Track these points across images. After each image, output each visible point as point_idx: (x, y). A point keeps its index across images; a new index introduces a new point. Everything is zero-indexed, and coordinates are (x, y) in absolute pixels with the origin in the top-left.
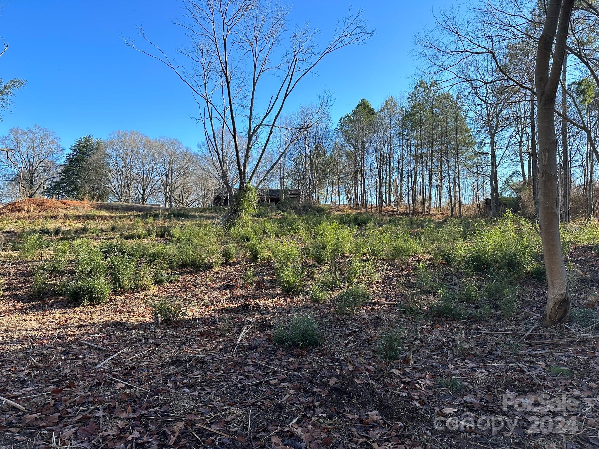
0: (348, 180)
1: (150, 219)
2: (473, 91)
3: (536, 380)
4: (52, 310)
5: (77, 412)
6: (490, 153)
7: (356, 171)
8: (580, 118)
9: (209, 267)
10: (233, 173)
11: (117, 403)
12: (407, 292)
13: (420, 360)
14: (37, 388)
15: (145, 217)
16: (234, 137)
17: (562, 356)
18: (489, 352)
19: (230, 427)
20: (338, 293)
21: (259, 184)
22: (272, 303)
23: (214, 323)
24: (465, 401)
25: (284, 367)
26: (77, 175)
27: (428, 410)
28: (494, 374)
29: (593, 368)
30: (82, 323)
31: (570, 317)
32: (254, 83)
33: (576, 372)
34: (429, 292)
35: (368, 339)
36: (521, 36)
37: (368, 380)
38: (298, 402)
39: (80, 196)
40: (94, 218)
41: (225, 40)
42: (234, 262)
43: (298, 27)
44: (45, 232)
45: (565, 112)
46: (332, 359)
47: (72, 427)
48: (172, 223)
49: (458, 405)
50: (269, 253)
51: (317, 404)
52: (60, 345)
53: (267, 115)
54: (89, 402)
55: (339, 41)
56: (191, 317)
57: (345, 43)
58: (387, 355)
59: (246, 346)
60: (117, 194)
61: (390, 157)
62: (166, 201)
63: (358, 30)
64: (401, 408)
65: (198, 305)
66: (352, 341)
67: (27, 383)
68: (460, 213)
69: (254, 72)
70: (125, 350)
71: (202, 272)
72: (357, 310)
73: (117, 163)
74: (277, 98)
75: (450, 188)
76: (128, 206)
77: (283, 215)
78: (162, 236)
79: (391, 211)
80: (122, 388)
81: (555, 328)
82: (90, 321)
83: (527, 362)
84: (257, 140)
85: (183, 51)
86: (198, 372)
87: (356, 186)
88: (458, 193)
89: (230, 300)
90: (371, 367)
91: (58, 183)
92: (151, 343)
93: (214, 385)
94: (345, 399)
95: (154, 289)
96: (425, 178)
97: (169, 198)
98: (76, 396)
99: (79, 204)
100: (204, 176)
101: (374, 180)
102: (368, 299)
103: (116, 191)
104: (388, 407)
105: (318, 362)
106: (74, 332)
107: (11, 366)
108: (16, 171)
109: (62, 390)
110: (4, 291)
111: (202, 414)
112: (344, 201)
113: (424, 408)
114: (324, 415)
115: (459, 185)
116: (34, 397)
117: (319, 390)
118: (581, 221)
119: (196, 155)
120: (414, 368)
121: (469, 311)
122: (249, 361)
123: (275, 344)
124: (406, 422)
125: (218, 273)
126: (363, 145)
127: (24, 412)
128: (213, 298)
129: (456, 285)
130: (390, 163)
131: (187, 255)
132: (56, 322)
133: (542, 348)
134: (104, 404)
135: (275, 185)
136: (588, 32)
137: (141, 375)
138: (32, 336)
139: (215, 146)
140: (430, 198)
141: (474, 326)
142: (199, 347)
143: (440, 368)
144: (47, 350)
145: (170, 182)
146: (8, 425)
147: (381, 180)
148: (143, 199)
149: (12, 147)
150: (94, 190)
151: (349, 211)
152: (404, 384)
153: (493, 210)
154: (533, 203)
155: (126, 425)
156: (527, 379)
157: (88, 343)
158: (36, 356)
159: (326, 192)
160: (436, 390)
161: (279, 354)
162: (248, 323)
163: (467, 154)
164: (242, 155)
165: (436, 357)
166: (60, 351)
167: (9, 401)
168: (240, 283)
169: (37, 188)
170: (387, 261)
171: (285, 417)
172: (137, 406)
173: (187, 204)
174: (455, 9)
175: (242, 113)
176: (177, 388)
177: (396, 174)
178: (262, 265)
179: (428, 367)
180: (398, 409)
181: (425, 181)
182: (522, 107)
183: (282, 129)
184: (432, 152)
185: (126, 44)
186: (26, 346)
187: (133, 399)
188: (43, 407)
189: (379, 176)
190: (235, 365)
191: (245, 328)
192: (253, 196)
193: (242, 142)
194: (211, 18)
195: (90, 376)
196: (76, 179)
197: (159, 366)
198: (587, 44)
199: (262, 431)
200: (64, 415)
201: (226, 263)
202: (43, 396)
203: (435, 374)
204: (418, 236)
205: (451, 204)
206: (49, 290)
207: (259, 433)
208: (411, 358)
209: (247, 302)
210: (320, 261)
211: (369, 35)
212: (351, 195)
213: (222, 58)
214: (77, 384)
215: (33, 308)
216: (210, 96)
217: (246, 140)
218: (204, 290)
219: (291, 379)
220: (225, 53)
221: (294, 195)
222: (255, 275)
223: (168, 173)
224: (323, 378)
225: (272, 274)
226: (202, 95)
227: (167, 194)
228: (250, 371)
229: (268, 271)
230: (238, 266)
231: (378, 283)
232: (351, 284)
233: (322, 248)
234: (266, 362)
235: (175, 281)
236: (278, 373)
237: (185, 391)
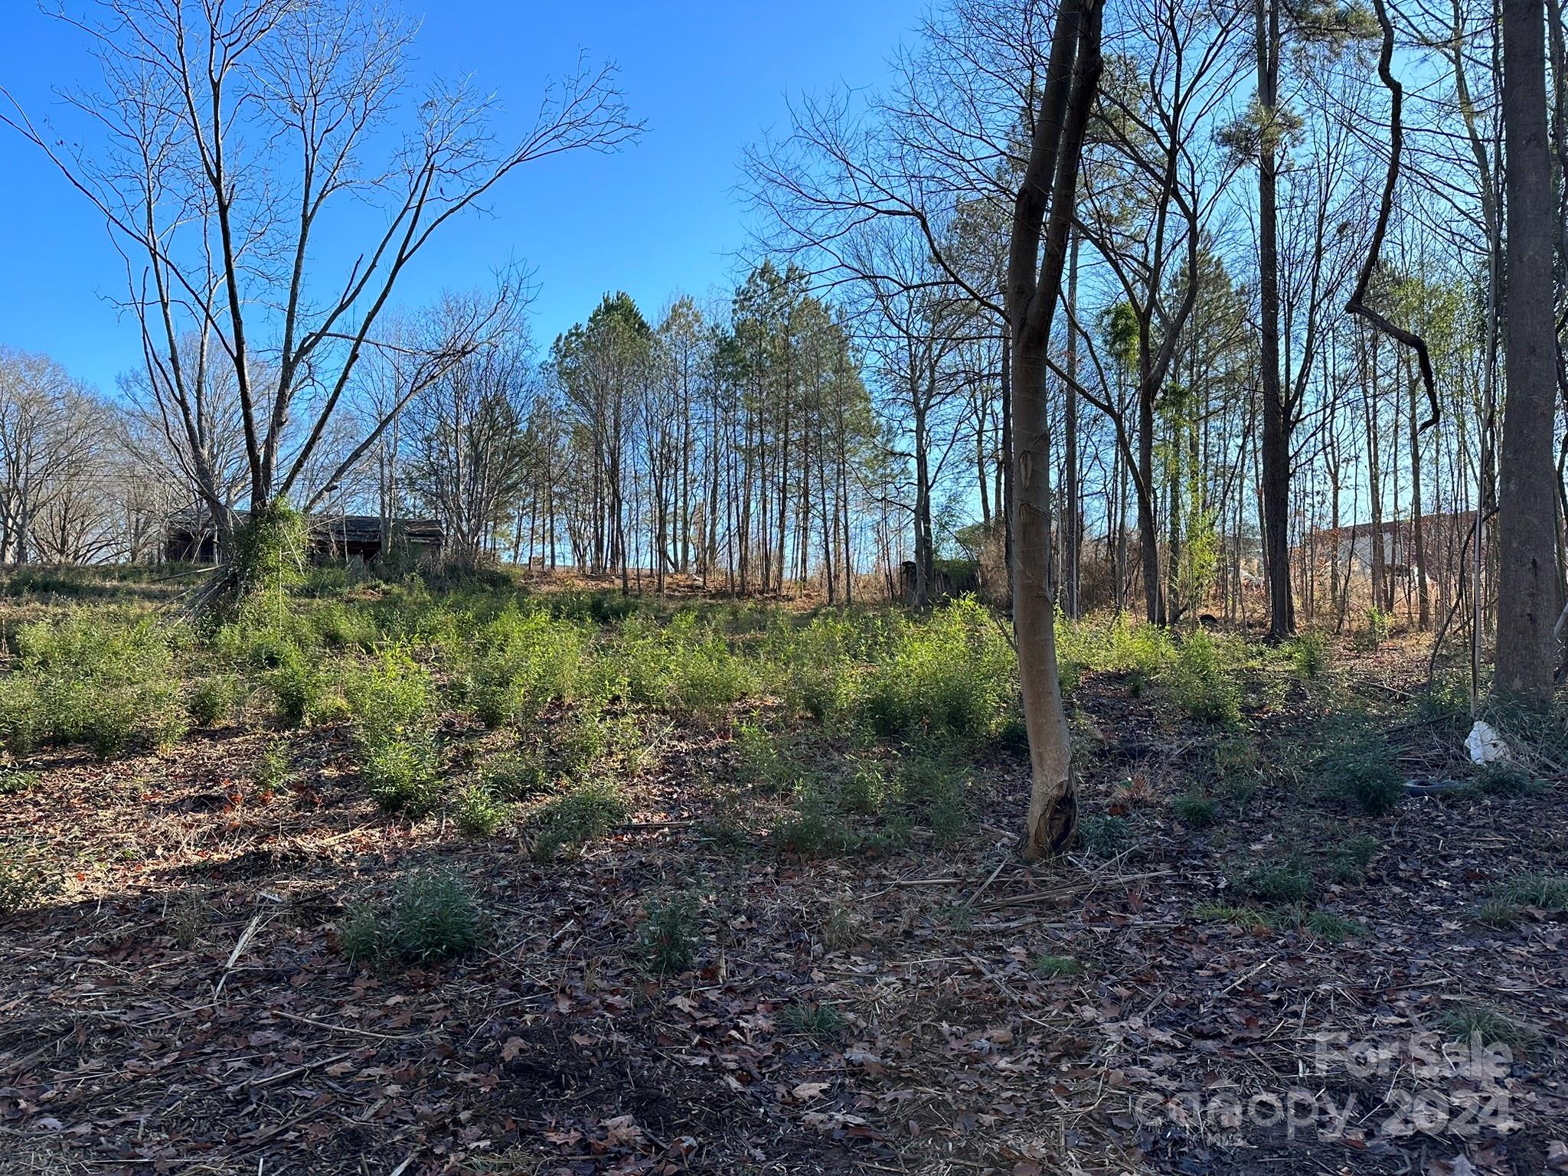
0: (577, 501)
2: (878, 302)
3: (1006, 992)
6: (914, 454)
7: (598, 480)
8: (1101, 387)
9: (142, 744)
10: (231, 464)
12: (719, 792)
13: (744, 966)
16: (239, 362)
17: (1061, 929)
18: (904, 931)
20: (542, 803)
21: (313, 501)
22: (343, 843)
23: (153, 911)
24: (849, 1062)
25: (373, 1022)
27: (758, 1095)
28: (915, 986)
29: (1122, 951)
31: (1077, 837)
32: (304, 215)
33: (1088, 965)
34: (772, 789)
35: (614, 924)
36: (984, 185)
37: (608, 1033)
38: (410, 1118)
41: (216, 86)
42: (227, 728)
43: (439, 83)
45: (1072, 372)
46: (515, 987)
48: (22, 611)
49: (832, 1073)
50: (342, 702)
51: (464, 1116)
53: (342, 308)
55: (552, 134)
56: (79, 898)
57: (567, 144)
58: (662, 962)
59: (257, 973)
61: (685, 449)
62: (6, 543)
63: (603, 115)
64: (691, 1099)
65: (100, 860)
66: (572, 934)
68: (848, 593)
69: (308, 186)
71: (120, 758)
72: (590, 849)
74: (373, 266)
75: (826, 534)
77: (385, 593)
79: (688, 586)
81: (1047, 865)
83: (988, 949)
84: (310, 375)
85: (79, 98)
86: (95, 1064)
87: (599, 518)
88: (843, 546)
89: (209, 841)
90: (618, 997)
93: (147, 1097)
94: (543, 1094)
96: (768, 506)
97: (16, 535)
100: (139, 470)
101: (645, 507)
102: (620, 816)
104: (658, 1099)
105: (471, 1000)
112: (565, 556)
113: (749, 1092)
114: (483, 1144)
115: (846, 528)
117: (472, 1075)
118: (1102, 616)
119: (112, 407)
120: (730, 989)
121: (862, 832)
122: (266, 1014)
123: (348, 960)
124: (704, 1134)
125: (174, 762)
128: (155, 838)
129: (834, 769)
130: (686, 465)
131: (68, 708)
133: (1021, 914)
135: (364, 505)
136: (1121, 196)
139: (174, 384)
140: (782, 557)
141: (874, 869)
142: (99, 985)
143: (792, 984)
145: (21, 485)
147: (663, 505)
151: (581, 584)
152: (704, 1034)
153: (921, 588)
154: (1006, 574)
156: (987, 991)
159: (515, 533)
160: (780, 1040)
161: (359, 987)
162: (266, 905)
163: (865, 453)
164: (261, 417)
165: (782, 955)
168: (245, 788)
170: (673, 715)
171: (370, 1166)
173: (76, 552)
174: (838, 97)
175: (266, 298)
176: (18, 1120)
177: (700, 492)
178: (317, 737)
179: (762, 983)
180: (685, 1102)
181: (769, 515)
182: (984, 351)
183: (386, 350)
184: (786, 444)
189: (659, 495)
190: (216, 1033)
191: (255, 921)
192: (296, 537)
193: (264, 377)
194: (174, 17)
198: (1118, 223)
201: (199, 732)
203: (779, 999)
204: (750, 649)
205: (829, 573)
208: (722, 963)
209: (264, 846)
210: (491, 720)
211: (631, 131)
212: (586, 542)
213: (207, 136)
216: (165, 238)
217: (275, 374)
218: (126, 814)
219: (392, 1056)
220: (217, 122)
221: (422, 535)
222: (293, 765)
223: (14, 456)
224: (486, 1043)
225: (347, 759)
226: (137, 234)
227: (10, 521)
228: (267, 1045)
229: (334, 751)
230: (237, 740)
231: (648, 772)
232: (577, 780)
233: (500, 685)
234: (319, 1014)
235: (25, 788)
236: (353, 1042)
237: (45, 1127)
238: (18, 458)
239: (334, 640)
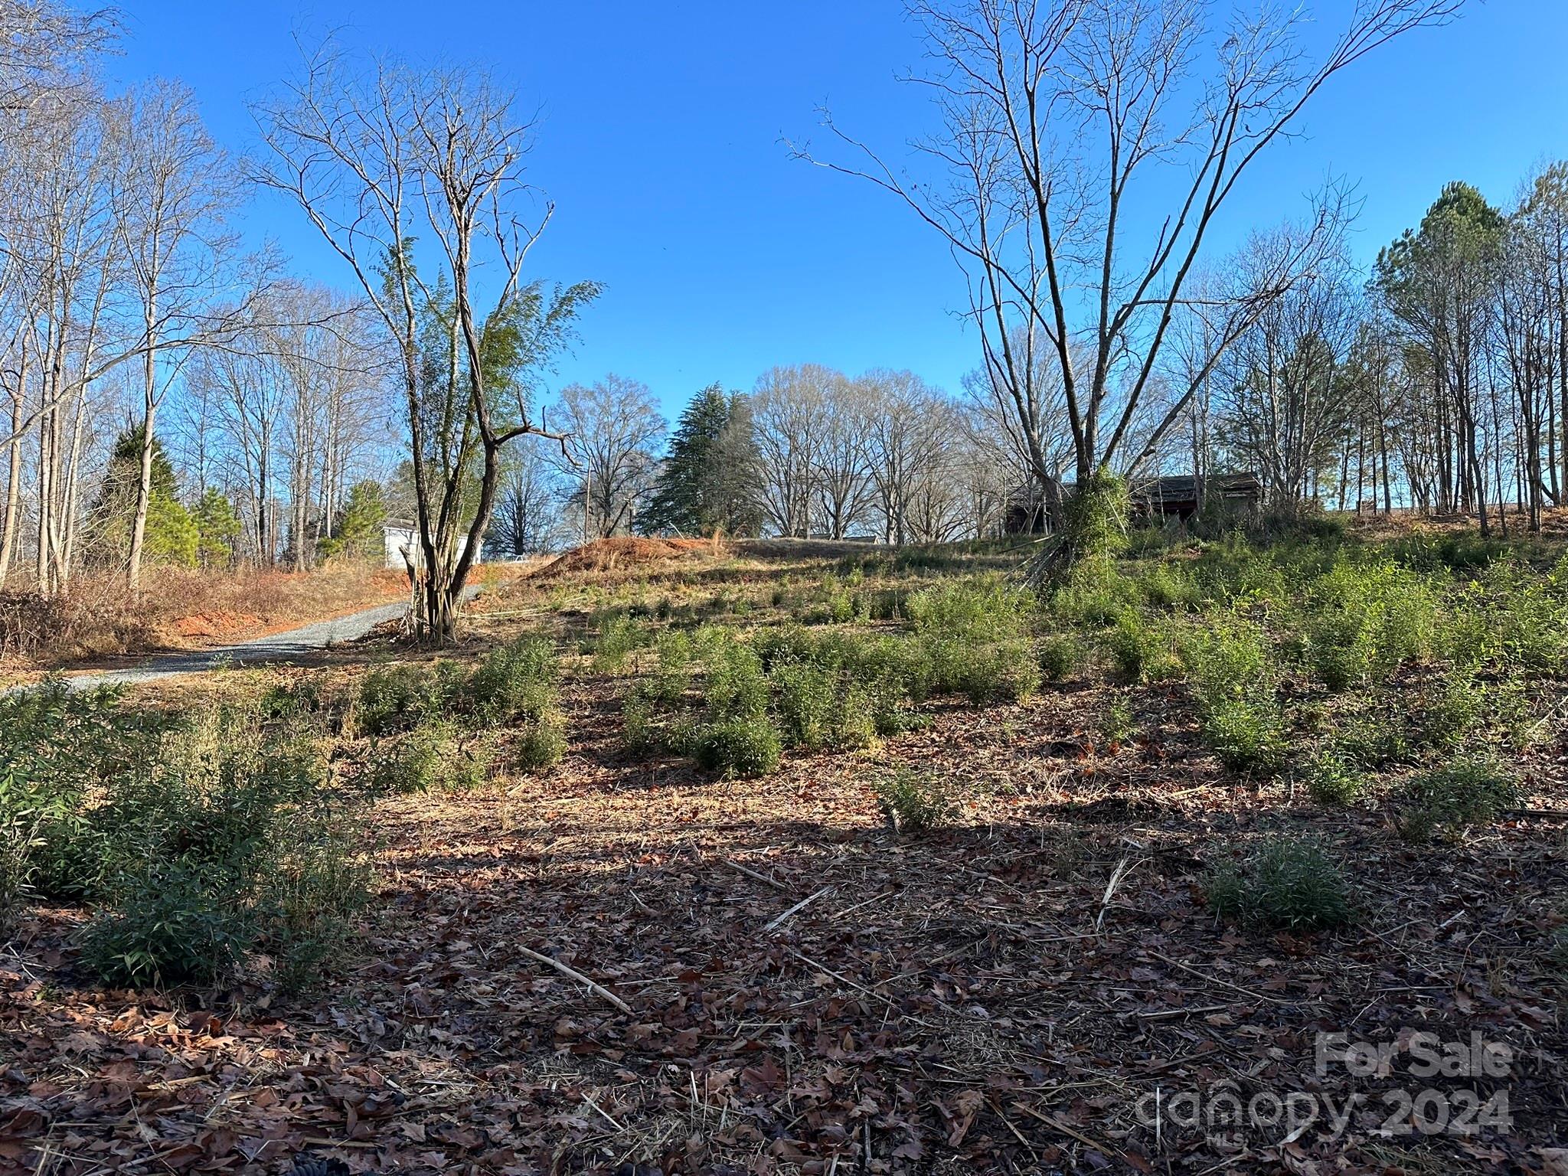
0: (1413, 432)
1: (856, 575)
4: (664, 786)
5: (735, 1030)
7: (1441, 405)
9: (1006, 695)
10: (1057, 442)
11: (819, 1020)
14: (648, 964)
15: (845, 569)
16: (1061, 347)
19: (1104, 1125)
20: (1401, 778)
21: (1133, 467)
22: (1191, 798)
23: (1033, 841)
25: (1246, 980)
26: (695, 480)
30: (726, 820)
32: (1113, 193)
35: (1519, 923)
37: (1529, 1047)
38: (1298, 1086)
39: (705, 529)
40: (734, 576)
41: (1031, 95)
42: (1073, 682)
43: (1240, 16)
44: (638, 611)
46: (1400, 973)
47: (729, 1066)
48: (906, 583)
50: (1175, 660)
52: (687, 869)
53: (1152, 273)
54: (758, 1011)
55: (1373, 26)
56: (974, 823)
57: (1392, 30)
59: (1128, 913)
60: (780, 518)
62: (889, 528)
65: (985, 792)
66: (1464, 926)
67: (630, 951)
69: (1115, 163)
70: (824, 892)
71: (989, 706)
72: (1474, 834)
73: (777, 445)
74: (1181, 224)
76: (806, 543)
77: (1205, 551)
78: (886, 615)
80: (827, 985)
82: (743, 817)
84: (1124, 347)
85: (927, 144)
86: (1006, 968)
87: (1444, 448)
89: (1070, 784)
90: (1536, 1009)
91: (657, 501)
92: (882, 881)
93: (1051, 1006)
95: (877, 747)
97: (895, 521)
98: (730, 993)
99: (703, 547)
100: (981, 457)
101: (1507, 427)
102: (1510, 799)
103: (778, 512)
105: (1351, 978)
106: (713, 840)
107: (595, 909)
108: (578, 480)
109: (699, 976)
110: (571, 741)
111: (1026, 1078)
112: (1402, 497)
116: (646, 985)
119: (959, 406)
122: (1142, 952)
123: (1214, 914)
125: (1032, 711)
126: (1463, 322)
127: (629, 1016)
128: (1024, 777)
131: (949, 663)
132: (675, 815)
134: (790, 1020)
135: (1177, 464)
137: (867, 959)
138: (630, 844)
139: (1008, 376)
142: (1000, 901)
144: (662, 877)
145: (896, 480)
146: (601, 1042)
147: (1533, 427)
148: (836, 524)
149: (567, 427)
150: (730, 513)
151: (1424, 528)
155: (845, 1079)
157: (744, 869)
158: (642, 889)
159: (1339, 477)
161: (1229, 942)
162: (1129, 850)
164: (1083, 392)
166: (688, 884)
167: (598, 987)
168: (1095, 737)
169: (618, 513)
172: (865, 1036)
173: (937, 532)
175: (1081, 280)
176: (956, 1003)
178: (1155, 693)
183: (1197, 307)
185: (792, 156)
186: (620, 866)
187: (853, 1017)
188: (664, 1008)
189: (1526, 410)
190: (1101, 961)
191: (1122, 864)
192: (1118, 503)
195: (754, 948)
196: (694, 490)
197: (905, 940)
199: (1196, 1150)
200: (708, 1033)
201: (1050, 685)
202: (662, 984)
206: (656, 742)
207: (1189, 1154)
209: (1117, 793)
210: (1335, 681)
212: (1428, 479)
213: (1026, 144)
214: (727, 963)
215: (627, 782)
216: (996, 249)
217: (1092, 352)
218: (999, 754)
219: (1270, 1018)
220: (1033, 128)
221: (1237, 489)
222: (1136, 719)
223: (891, 458)
224: (1374, 1027)
225: (1187, 716)
226: (975, 250)
227: (891, 511)
228: (1147, 982)
229: (1172, 707)
230: (1083, 693)
231: (1542, 749)
232: (1449, 752)
233: (1341, 645)
234: (1191, 962)
235: (924, 727)
236: (1229, 997)
237: (977, 1014)
238: (894, 459)
239: (1159, 600)
